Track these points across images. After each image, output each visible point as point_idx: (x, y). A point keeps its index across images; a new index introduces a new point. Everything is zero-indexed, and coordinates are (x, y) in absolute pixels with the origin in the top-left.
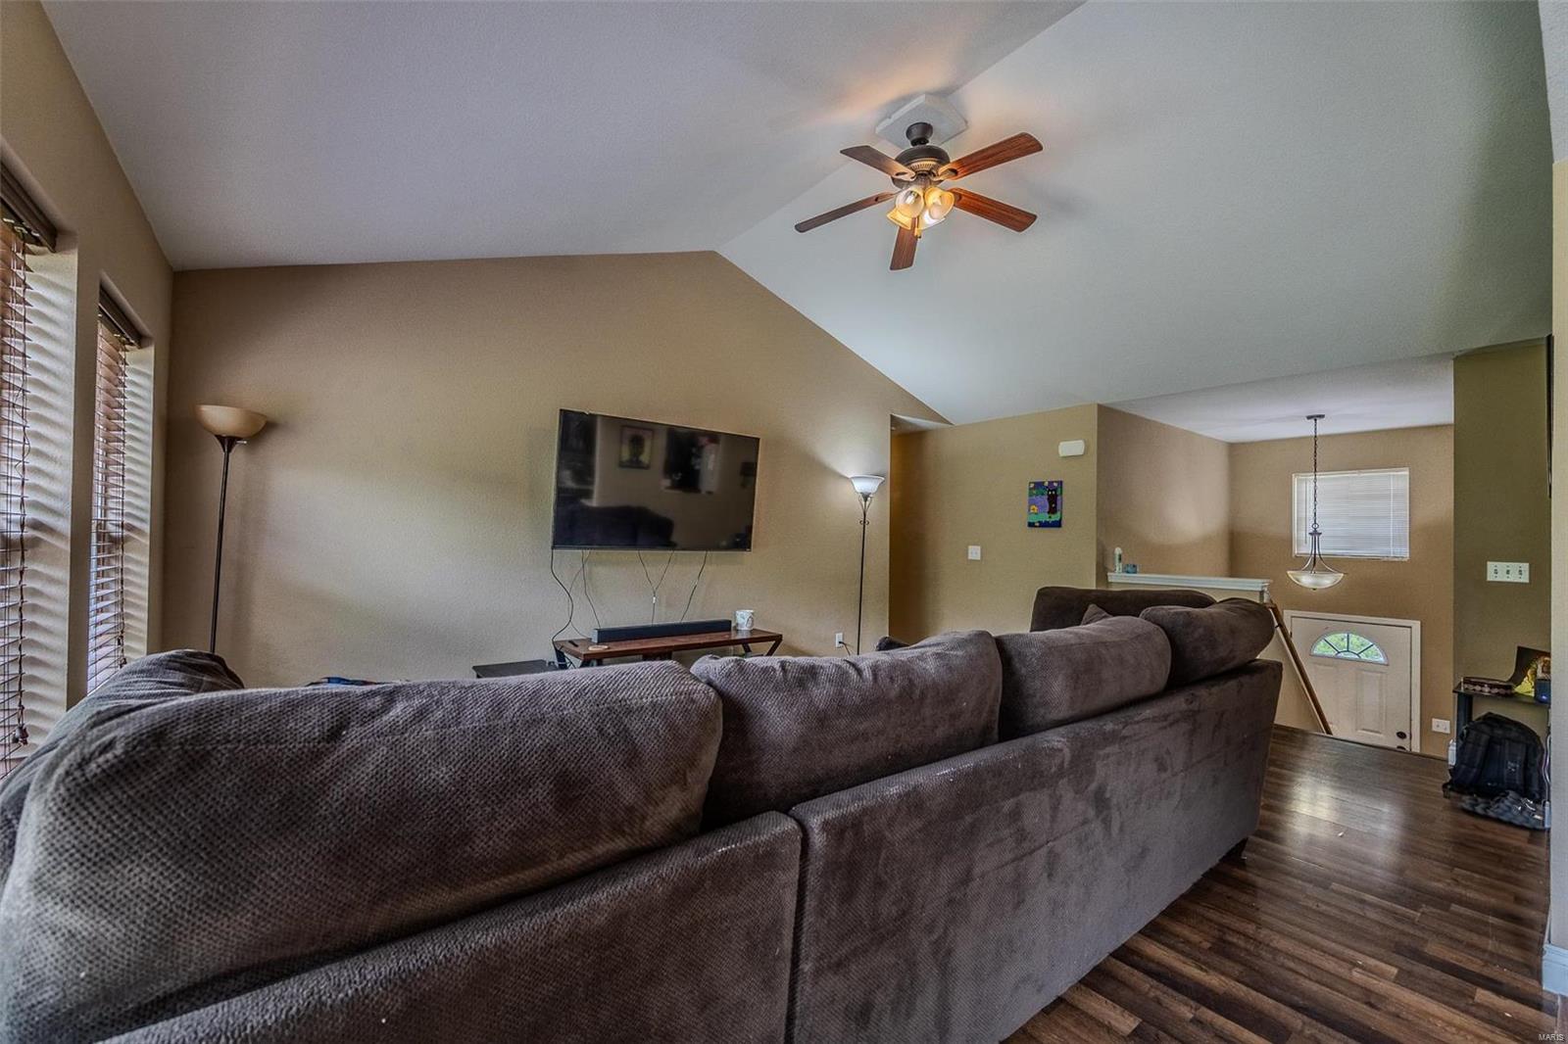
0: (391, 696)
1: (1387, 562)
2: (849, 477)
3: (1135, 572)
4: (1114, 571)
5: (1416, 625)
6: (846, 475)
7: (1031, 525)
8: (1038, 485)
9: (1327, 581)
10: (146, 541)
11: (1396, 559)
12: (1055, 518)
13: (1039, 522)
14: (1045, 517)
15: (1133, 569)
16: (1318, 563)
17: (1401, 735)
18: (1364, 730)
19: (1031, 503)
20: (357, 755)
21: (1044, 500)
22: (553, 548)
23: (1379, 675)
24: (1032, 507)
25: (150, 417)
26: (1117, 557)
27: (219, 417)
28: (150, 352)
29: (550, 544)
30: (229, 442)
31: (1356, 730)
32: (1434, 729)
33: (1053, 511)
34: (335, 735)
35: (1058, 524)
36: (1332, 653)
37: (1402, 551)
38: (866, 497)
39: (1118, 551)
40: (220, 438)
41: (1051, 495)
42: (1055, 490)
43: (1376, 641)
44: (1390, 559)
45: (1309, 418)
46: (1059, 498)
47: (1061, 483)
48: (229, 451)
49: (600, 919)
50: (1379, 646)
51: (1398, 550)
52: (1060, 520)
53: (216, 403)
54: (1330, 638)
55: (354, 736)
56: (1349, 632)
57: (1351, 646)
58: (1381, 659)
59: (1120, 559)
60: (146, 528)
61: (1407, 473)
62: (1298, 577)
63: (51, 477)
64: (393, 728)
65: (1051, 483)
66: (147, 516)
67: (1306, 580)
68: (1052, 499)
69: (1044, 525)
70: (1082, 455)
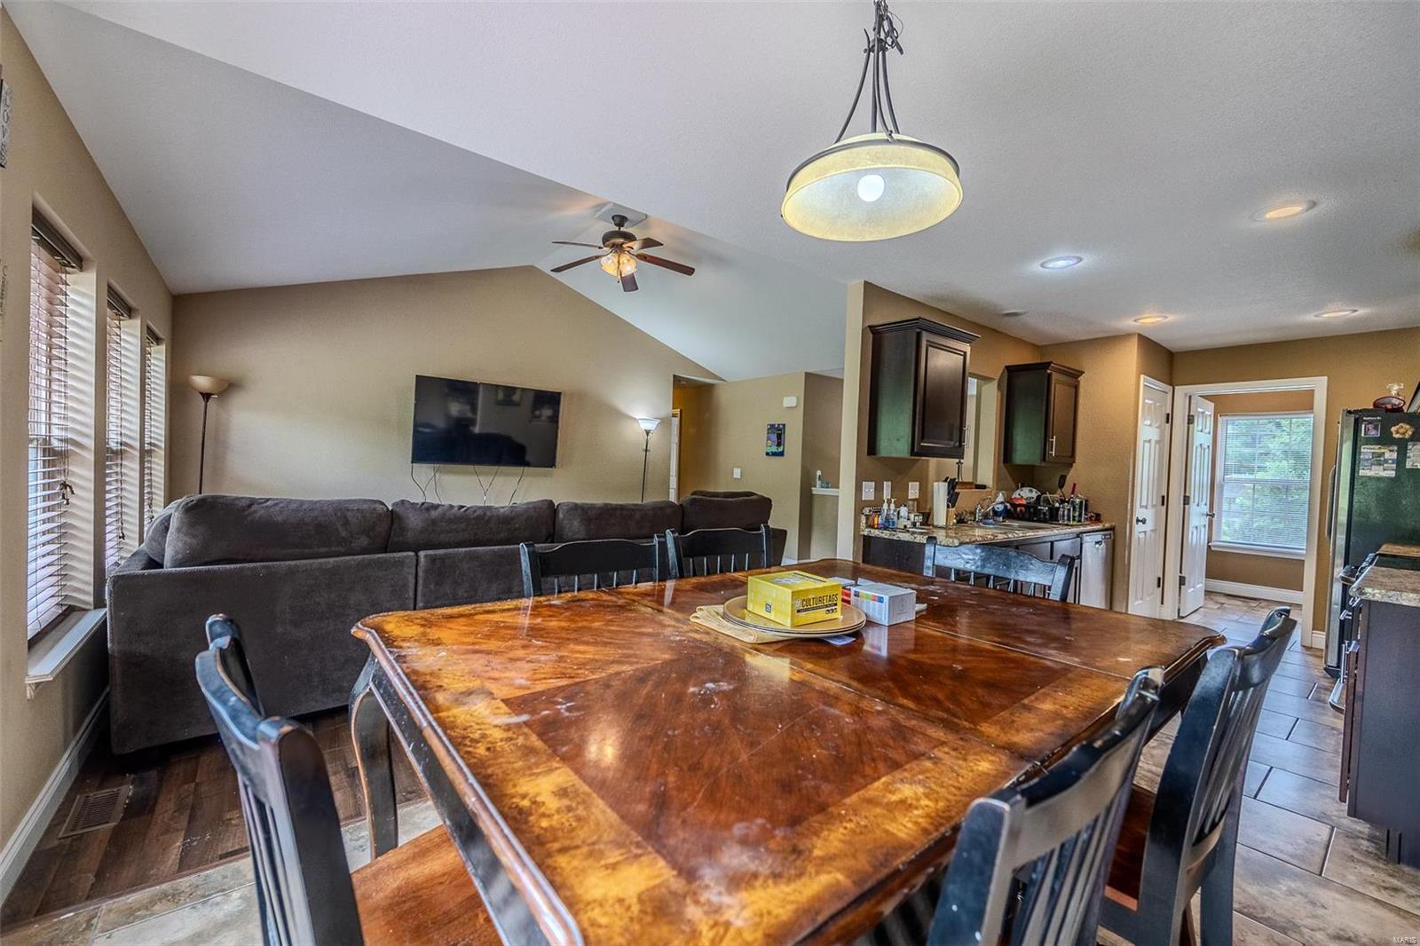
0: (268, 500)
2: (637, 418)
3: (828, 487)
4: (816, 486)
6: (635, 416)
7: (767, 454)
8: (772, 426)
10: (163, 453)
12: (780, 449)
13: (772, 452)
14: (774, 449)
15: (827, 485)
19: (768, 439)
20: (255, 512)
21: (774, 437)
22: (412, 463)
24: (769, 442)
25: (163, 383)
26: (818, 477)
27: (202, 382)
28: (163, 348)
29: (410, 460)
30: (207, 396)
33: (779, 445)
34: (250, 506)
35: (781, 454)
38: (648, 432)
39: (819, 473)
40: (201, 393)
41: (778, 433)
42: (781, 430)
46: (783, 436)
47: (784, 425)
48: (207, 401)
49: (330, 566)
52: (783, 451)
53: (200, 374)
55: (254, 507)
59: (819, 479)
60: (163, 445)
63: (131, 422)
64: (267, 507)
65: (779, 425)
66: (163, 439)
68: (779, 437)
69: (774, 454)
70: (796, 407)
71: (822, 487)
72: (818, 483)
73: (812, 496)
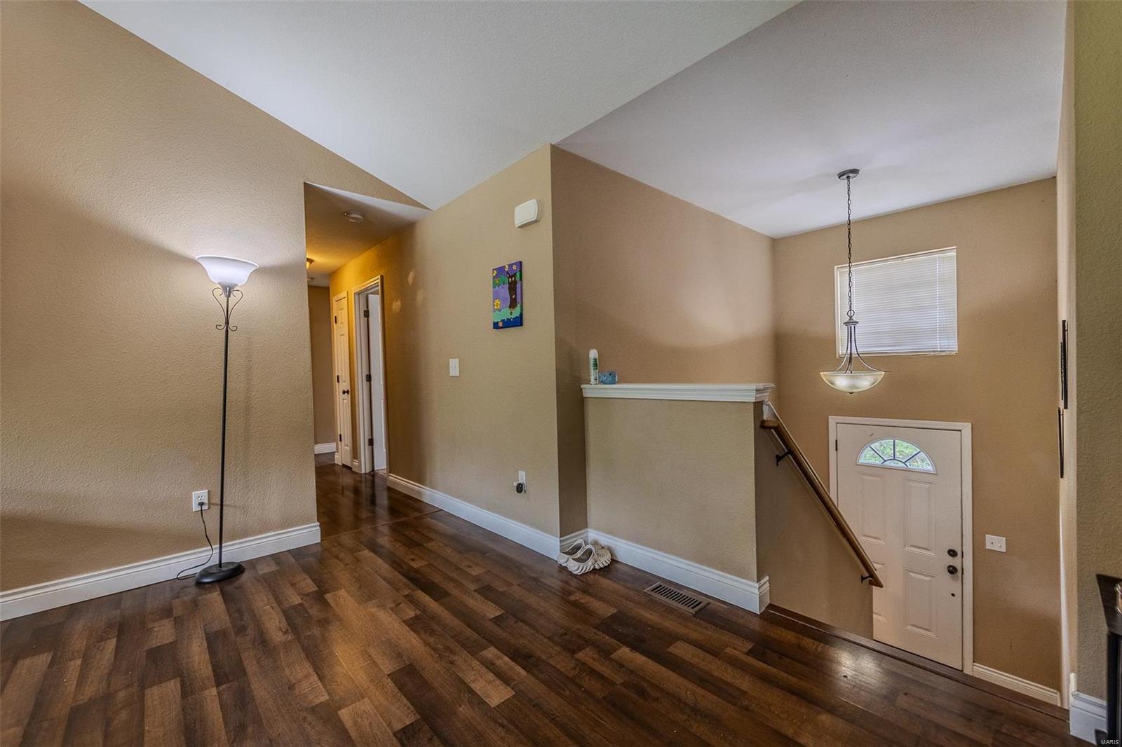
1: (935, 356)
4: (588, 382)
5: (967, 428)
7: (496, 326)
8: (501, 271)
9: (865, 382)
11: (943, 354)
12: (516, 312)
13: (503, 321)
14: (507, 314)
15: (611, 378)
16: (853, 363)
17: (952, 553)
18: (912, 546)
19: (496, 296)
21: (505, 291)
23: (928, 485)
24: (497, 301)
26: (592, 362)
31: (905, 546)
32: (988, 546)
33: (513, 304)
35: (518, 322)
36: (878, 461)
37: (950, 344)
39: (593, 354)
41: (510, 281)
42: (514, 275)
43: (923, 447)
44: (938, 354)
45: (841, 175)
46: (518, 286)
47: (520, 264)
50: (927, 454)
51: (945, 342)
52: (521, 315)
54: (876, 445)
56: (894, 438)
57: (897, 454)
58: (929, 468)
59: (595, 365)
61: (954, 254)
62: (831, 378)
65: (510, 266)
67: (842, 382)
68: (513, 288)
69: (508, 324)
70: (536, 221)
71: (603, 382)
72: (593, 374)
73: (581, 402)
